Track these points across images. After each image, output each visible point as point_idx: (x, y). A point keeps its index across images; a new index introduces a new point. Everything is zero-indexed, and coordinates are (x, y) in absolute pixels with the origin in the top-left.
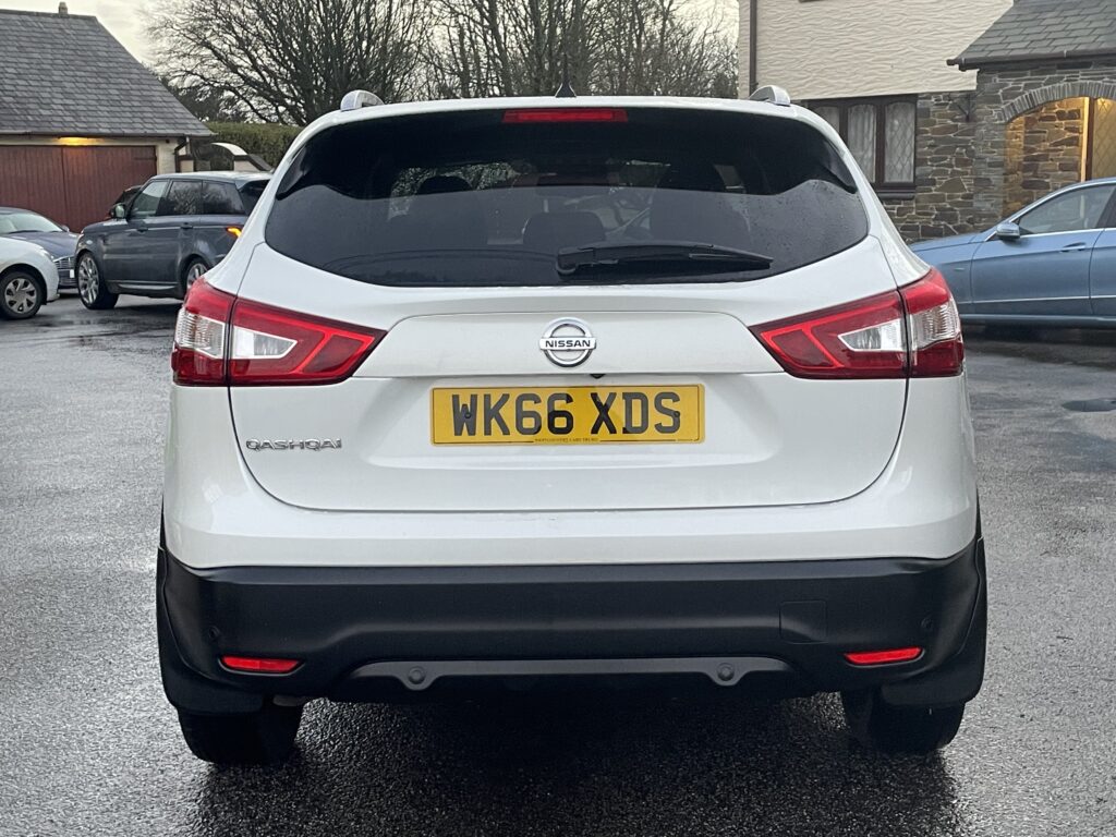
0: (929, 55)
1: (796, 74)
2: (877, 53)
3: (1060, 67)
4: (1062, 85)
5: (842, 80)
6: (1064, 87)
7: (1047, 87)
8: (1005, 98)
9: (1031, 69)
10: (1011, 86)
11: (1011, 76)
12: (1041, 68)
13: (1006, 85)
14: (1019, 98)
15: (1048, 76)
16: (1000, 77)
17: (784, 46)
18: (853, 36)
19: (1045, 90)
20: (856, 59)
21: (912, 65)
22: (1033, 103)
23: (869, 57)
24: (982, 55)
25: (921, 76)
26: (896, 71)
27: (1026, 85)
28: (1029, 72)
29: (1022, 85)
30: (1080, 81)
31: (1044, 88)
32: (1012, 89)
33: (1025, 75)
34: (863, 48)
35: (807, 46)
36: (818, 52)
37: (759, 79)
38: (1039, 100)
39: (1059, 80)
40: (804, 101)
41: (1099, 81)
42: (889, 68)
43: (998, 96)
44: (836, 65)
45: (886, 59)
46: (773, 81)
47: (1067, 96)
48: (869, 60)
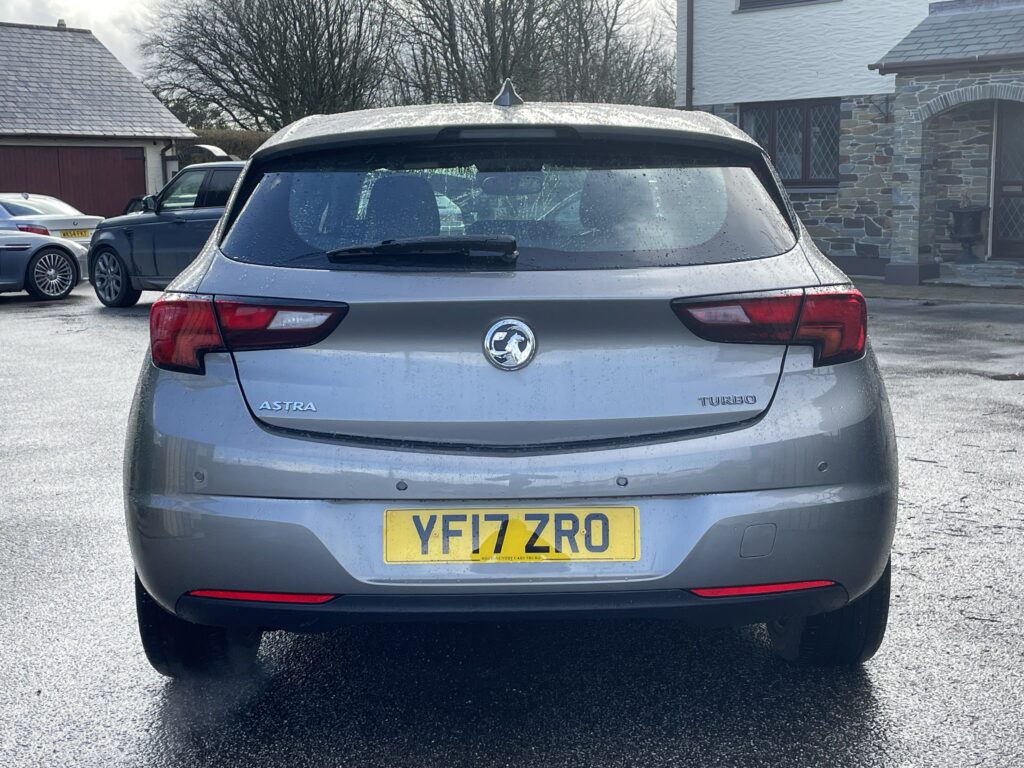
0: (851, 62)
1: (728, 80)
2: (803, 60)
3: (971, 71)
4: (973, 87)
5: (771, 85)
6: (976, 89)
7: (960, 90)
8: (921, 100)
9: (946, 72)
10: (926, 88)
11: (927, 79)
12: (955, 71)
13: (922, 88)
14: (934, 99)
15: (961, 80)
16: (917, 80)
17: (717, 54)
18: (782, 44)
19: (959, 92)
20: (784, 65)
21: (836, 71)
22: (947, 105)
23: (796, 64)
24: (901, 60)
25: (844, 81)
26: (819, 76)
27: (941, 89)
28: (943, 76)
29: (937, 88)
30: (990, 84)
31: (956, 90)
32: (927, 91)
33: (941, 78)
34: (790, 55)
35: (739, 54)
36: (749, 59)
37: (695, 84)
38: (953, 101)
39: (971, 83)
40: (736, 104)
41: (1008, 84)
42: (814, 73)
43: (915, 98)
44: (765, 71)
45: (812, 66)
46: (708, 86)
47: (978, 98)
48: (796, 66)
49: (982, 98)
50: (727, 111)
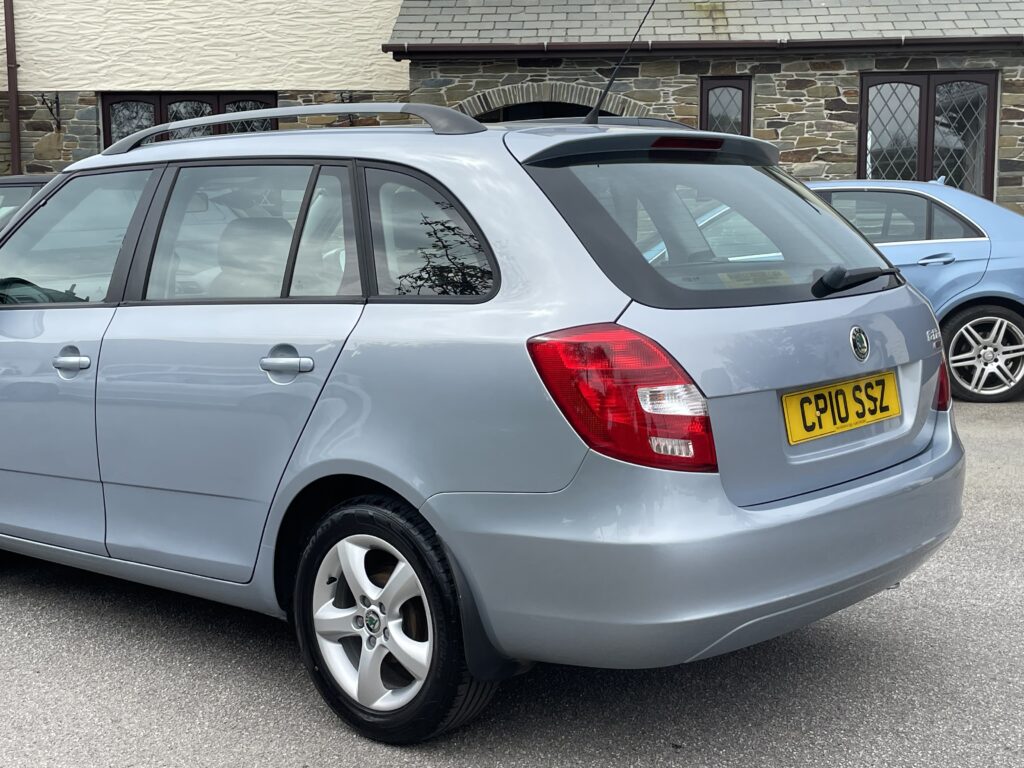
1: (82, 56)
2: (214, 35)
3: (524, 63)
4: (525, 85)
5: (157, 68)
6: (528, 86)
7: (506, 87)
8: (450, 98)
9: (484, 64)
10: (456, 84)
11: (457, 71)
12: (495, 63)
13: (451, 82)
14: (470, 98)
15: (506, 74)
16: (441, 71)
17: (62, 17)
18: (173, 11)
19: (504, 90)
20: (182, 41)
21: (267, 54)
22: (490, 108)
23: (201, 40)
25: (280, 69)
26: (241, 60)
27: (477, 82)
28: (481, 67)
29: (473, 83)
30: (548, 82)
31: (501, 88)
32: (457, 87)
33: (477, 70)
34: (189, 27)
35: (102, 20)
36: (118, 28)
37: (19, 58)
38: (497, 103)
39: (522, 78)
40: (97, 93)
41: (574, 84)
42: (233, 56)
43: (441, 95)
44: (149, 47)
45: (226, 45)
46: (43, 63)
47: (532, 100)
48: (201, 44)
49: (537, 100)
50: (82, 101)
